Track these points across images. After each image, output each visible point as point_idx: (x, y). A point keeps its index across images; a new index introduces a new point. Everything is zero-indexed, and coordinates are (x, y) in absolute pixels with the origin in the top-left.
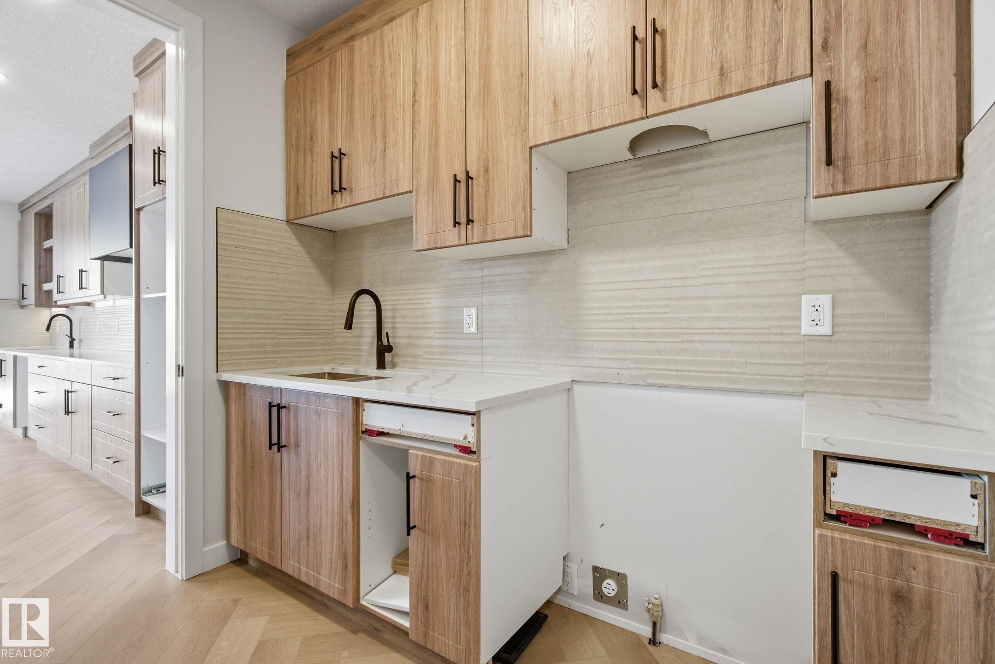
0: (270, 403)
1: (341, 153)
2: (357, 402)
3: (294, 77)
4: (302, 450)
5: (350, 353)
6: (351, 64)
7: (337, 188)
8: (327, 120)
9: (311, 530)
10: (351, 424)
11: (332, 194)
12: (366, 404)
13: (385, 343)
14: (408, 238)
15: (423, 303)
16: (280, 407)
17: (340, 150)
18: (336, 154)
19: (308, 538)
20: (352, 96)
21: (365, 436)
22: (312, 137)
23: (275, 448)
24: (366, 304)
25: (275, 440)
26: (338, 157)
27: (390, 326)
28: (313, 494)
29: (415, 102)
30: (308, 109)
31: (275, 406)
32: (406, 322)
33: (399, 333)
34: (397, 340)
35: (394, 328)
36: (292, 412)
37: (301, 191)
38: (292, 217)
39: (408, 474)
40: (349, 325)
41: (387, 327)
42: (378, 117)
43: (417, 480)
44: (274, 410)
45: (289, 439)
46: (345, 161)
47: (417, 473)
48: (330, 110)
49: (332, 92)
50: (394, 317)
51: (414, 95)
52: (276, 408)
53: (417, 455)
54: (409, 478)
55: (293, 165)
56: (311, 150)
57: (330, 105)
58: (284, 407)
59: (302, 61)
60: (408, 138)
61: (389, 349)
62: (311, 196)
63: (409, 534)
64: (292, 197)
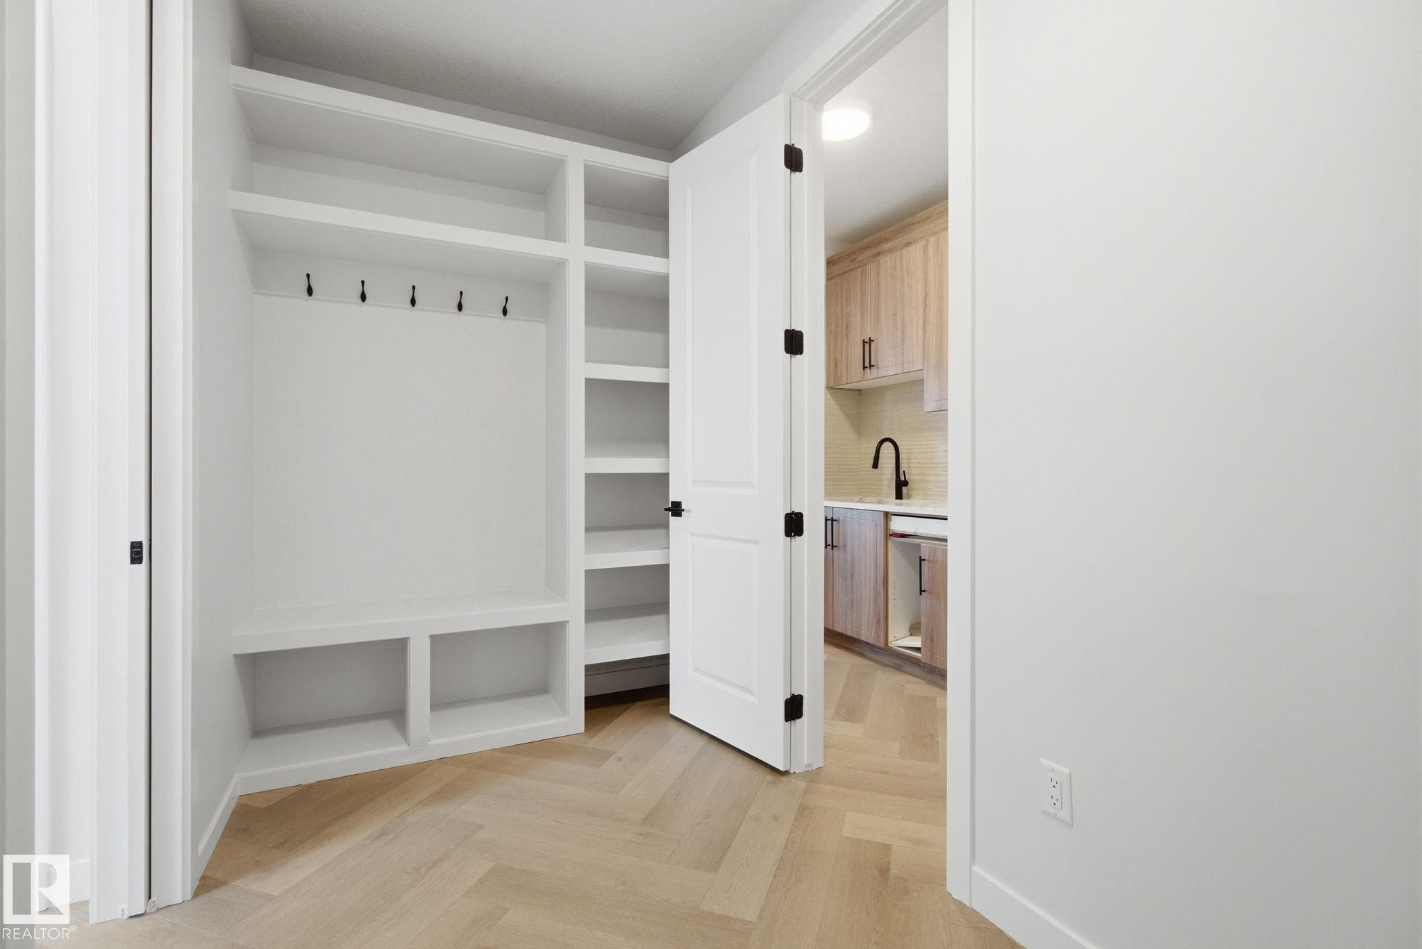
0: (826, 518)
1: (870, 340)
2: (887, 515)
3: (833, 281)
4: (848, 548)
5: (873, 487)
6: (878, 275)
7: (867, 365)
8: (859, 314)
9: (855, 601)
10: (883, 529)
11: (864, 369)
12: (893, 517)
13: (902, 479)
14: (920, 398)
15: (933, 448)
16: (833, 520)
17: (870, 338)
18: (867, 340)
19: (852, 606)
20: (879, 299)
21: (893, 538)
22: (847, 326)
23: (829, 548)
24: (887, 449)
25: (829, 542)
26: (868, 343)
27: (907, 465)
28: (856, 577)
29: (925, 306)
30: (844, 306)
31: (829, 520)
32: (919, 463)
33: (913, 471)
34: (912, 477)
35: (909, 467)
36: (841, 524)
37: (839, 365)
38: (831, 385)
39: (920, 557)
40: (875, 465)
41: (903, 467)
42: (898, 315)
43: (926, 562)
44: (829, 523)
45: (839, 542)
46: (873, 344)
47: (926, 558)
48: (862, 307)
49: (863, 295)
50: (909, 459)
51: (925, 302)
52: (830, 521)
53: (926, 547)
54: (921, 560)
55: (832, 346)
56: (847, 336)
57: (862, 303)
58: (836, 520)
59: (838, 268)
60: (921, 332)
61: (906, 483)
62: (847, 370)
63: (921, 594)
64: (832, 369)
